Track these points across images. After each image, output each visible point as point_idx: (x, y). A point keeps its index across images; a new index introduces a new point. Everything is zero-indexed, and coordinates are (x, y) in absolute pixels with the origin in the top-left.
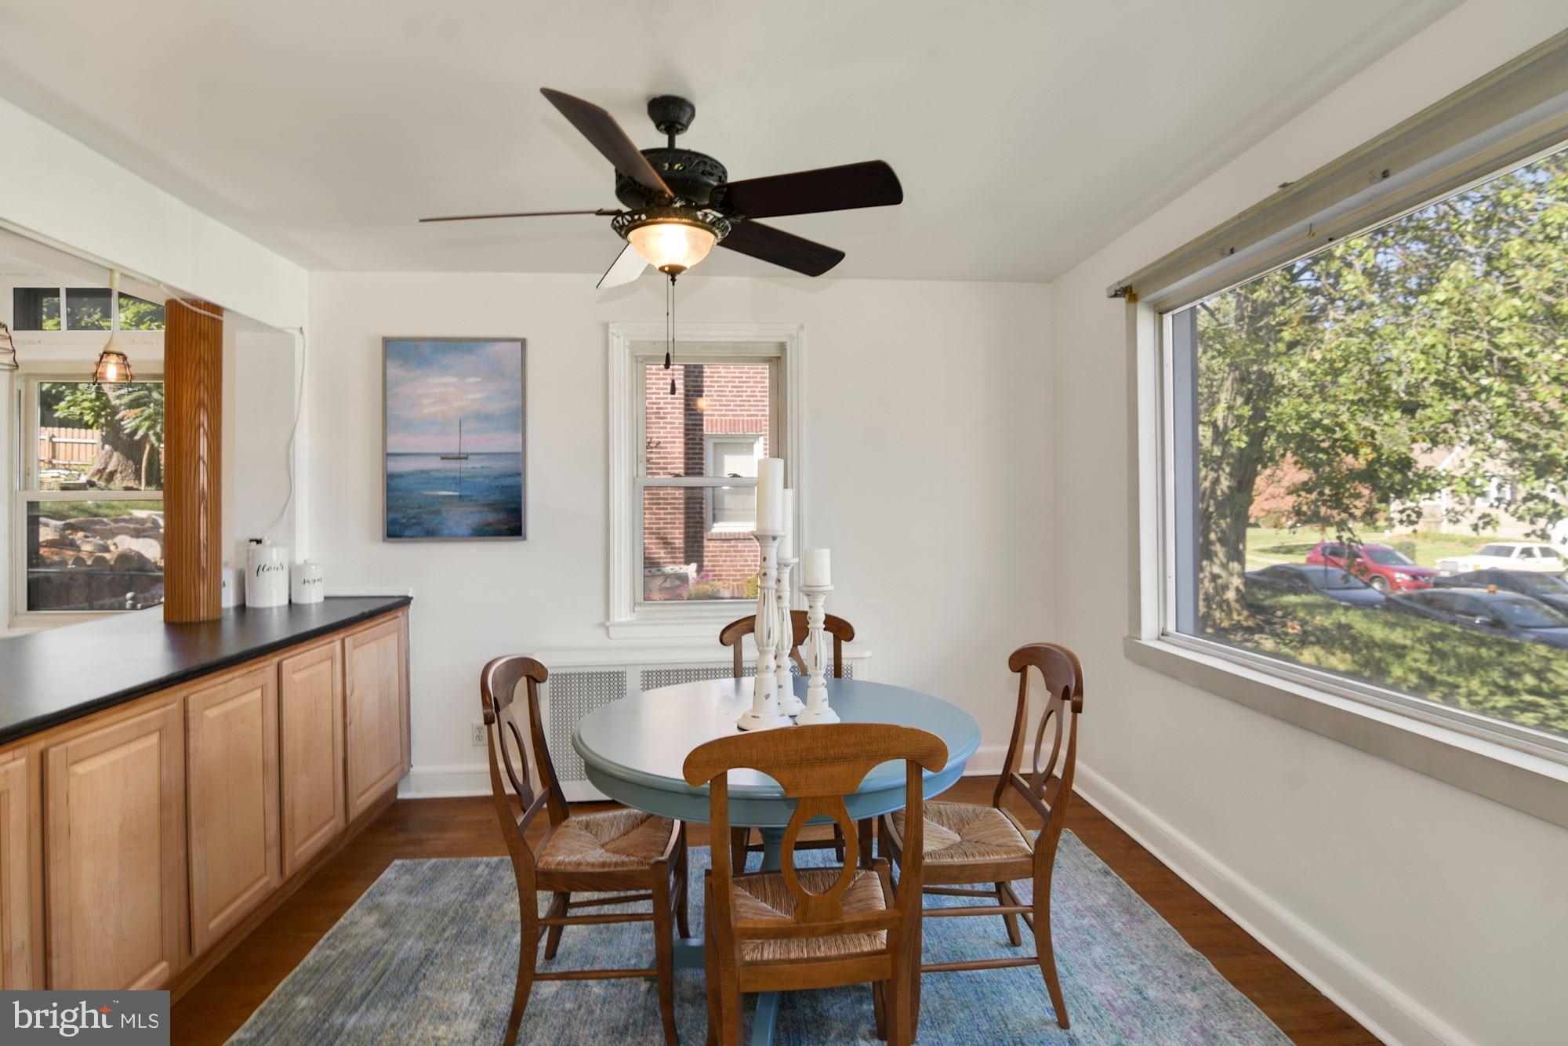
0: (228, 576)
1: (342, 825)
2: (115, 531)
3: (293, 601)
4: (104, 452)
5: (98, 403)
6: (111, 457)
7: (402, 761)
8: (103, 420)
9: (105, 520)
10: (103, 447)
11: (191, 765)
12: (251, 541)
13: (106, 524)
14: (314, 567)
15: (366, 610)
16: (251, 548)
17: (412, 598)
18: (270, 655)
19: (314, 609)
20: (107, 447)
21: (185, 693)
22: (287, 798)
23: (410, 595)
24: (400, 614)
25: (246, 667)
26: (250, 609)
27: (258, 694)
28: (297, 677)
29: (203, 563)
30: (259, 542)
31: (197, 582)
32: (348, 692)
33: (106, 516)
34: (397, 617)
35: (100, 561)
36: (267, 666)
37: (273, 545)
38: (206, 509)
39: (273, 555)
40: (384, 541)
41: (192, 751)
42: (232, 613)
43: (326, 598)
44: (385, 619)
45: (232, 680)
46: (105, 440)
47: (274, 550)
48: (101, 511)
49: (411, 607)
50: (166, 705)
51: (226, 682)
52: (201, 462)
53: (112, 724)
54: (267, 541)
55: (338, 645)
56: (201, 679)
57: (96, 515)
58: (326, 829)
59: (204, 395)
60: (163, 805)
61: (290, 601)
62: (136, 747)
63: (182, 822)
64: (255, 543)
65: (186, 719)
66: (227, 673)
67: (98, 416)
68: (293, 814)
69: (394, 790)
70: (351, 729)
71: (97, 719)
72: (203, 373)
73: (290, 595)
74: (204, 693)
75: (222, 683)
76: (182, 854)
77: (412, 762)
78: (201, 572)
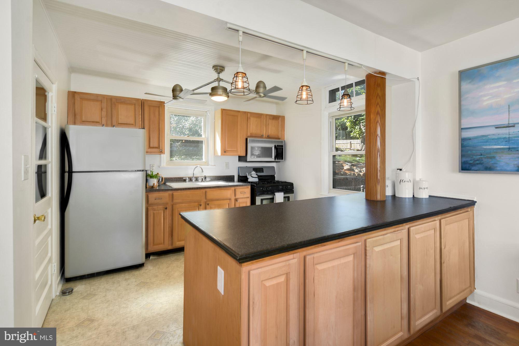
0: (388, 183)
1: (439, 313)
2: (363, 167)
3: (415, 196)
4: (361, 145)
5: (360, 132)
6: (363, 146)
7: (470, 286)
8: (361, 136)
9: (361, 163)
10: (361, 144)
11: (368, 272)
12: (398, 169)
13: (361, 165)
14: (424, 182)
15: (452, 206)
16: (397, 172)
17: (476, 202)
18: (404, 224)
19: (424, 201)
20: (362, 144)
21: (365, 237)
22: (412, 295)
23: (475, 200)
24: (469, 210)
25: (393, 229)
26: (397, 197)
27: (398, 243)
28: (418, 236)
29: (379, 177)
30: (401, 170)
31: (376, 185)
32: (443, 247)
33: (361, 162)
34: (467, 211)
35: (359, 175)
36: (402, 229)
37: (406, 171)
38: (380, 156)
39: (406, 176)
40: (460, 172)
41: (368, 266)
42: (390, 198)
43: (429, 196)
44: (461, 212)
45: (386, 234)
46: (362, 142)
47: (407, 174)
48: (360, 161)
49: (475, 206)
50: (357, 242)
51: (384, 235)
52: (378, 136)
53: (334, 248)
54: (404, 170)
55: (438, 222)
56: (372, 232)
57: (359, 162)
58: (431, 314)
59: (378, 109)
60: (355, 289)
61: (413, 196)
62: (343, 261)
63: (363, 298)
64: (399, 170)
65: (366, 250)
66: (385, 230)
67: (360, 135)
68: (415, 304)
69: (466, 299)
70: (444, 266)
71: (327, 245)
72: (378, 100)
73: (413, 193)
74: (374, 239)
75: (381, 235)
76: (363, 313)
77: (476, 287)
78: (378, 181)
